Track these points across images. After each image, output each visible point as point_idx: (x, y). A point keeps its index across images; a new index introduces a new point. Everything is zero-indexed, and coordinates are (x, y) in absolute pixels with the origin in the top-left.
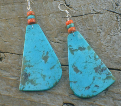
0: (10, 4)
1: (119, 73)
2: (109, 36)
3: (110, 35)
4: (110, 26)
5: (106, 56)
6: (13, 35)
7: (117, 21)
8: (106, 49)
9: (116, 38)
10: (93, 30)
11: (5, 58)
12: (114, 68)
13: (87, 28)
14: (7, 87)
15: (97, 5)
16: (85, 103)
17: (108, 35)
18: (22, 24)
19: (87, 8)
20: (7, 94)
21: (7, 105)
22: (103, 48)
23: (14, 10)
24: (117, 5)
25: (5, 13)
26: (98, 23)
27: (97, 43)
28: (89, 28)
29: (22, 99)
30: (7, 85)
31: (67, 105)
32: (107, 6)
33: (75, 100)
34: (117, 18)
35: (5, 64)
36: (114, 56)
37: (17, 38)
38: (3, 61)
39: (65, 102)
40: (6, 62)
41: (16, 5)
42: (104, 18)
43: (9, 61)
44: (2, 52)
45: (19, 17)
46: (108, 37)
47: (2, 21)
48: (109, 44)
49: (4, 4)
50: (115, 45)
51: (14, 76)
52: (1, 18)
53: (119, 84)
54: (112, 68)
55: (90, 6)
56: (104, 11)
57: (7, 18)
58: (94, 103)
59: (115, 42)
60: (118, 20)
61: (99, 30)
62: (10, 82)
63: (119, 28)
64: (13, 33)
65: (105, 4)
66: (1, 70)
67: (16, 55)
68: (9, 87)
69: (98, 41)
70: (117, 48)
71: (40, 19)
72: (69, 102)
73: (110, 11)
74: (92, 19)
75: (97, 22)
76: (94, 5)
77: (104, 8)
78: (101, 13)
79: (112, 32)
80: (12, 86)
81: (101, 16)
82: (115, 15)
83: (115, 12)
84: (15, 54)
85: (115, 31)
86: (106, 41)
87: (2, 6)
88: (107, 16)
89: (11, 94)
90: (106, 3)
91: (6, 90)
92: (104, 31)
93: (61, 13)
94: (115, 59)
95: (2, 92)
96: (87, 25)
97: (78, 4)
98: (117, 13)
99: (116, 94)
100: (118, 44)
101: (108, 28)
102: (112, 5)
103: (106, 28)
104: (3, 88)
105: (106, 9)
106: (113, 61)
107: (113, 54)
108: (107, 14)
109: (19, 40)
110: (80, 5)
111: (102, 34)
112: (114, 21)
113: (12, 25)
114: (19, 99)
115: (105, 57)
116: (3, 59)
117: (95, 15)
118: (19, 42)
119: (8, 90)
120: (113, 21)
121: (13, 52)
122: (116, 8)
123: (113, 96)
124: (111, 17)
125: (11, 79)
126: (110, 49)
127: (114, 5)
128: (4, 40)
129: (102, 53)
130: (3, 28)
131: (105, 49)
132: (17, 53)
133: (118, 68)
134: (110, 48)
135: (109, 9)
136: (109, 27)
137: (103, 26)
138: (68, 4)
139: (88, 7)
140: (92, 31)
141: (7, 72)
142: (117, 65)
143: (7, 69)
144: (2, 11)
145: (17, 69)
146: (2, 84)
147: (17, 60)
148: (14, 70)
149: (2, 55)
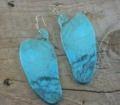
0: (16, 47)
1: (93, 94)
6: (18, 68)
11: (12, 84)
12: (89, 90)
14: (13, 104)
25: (13, 53)
30: (13, 102)
35: (12, 88)
38: (10, 85)
40: (13, 87)
43: (15, 86)
44: (10, 80)
47: (10, 59)
49: (12, 47)
51: (18, 96)
52: (10, 56)
57: (14, 57)
62: (15, 101)
64: (18, 67)
66: (9, 92)
80: (17, 103)
84: (19, 81)
87: (11, 49)
104: (10, 104)
113: (17, 61)
116: (11, 85)
118: (22, 73)
121: (17, 80)
125: (16, 99)
128: (12, 72)
130: (11, 63)
132: (20, 80)
133: (92, 90)
138: (57, 47)
141: (13, 93)
142: (91, 88)
143: (13, 91)
144: (10, 52)
145: (20, 92)
146: (9, 102)
147: (21, 85)
148: (18, 92)
149: (10, 82)
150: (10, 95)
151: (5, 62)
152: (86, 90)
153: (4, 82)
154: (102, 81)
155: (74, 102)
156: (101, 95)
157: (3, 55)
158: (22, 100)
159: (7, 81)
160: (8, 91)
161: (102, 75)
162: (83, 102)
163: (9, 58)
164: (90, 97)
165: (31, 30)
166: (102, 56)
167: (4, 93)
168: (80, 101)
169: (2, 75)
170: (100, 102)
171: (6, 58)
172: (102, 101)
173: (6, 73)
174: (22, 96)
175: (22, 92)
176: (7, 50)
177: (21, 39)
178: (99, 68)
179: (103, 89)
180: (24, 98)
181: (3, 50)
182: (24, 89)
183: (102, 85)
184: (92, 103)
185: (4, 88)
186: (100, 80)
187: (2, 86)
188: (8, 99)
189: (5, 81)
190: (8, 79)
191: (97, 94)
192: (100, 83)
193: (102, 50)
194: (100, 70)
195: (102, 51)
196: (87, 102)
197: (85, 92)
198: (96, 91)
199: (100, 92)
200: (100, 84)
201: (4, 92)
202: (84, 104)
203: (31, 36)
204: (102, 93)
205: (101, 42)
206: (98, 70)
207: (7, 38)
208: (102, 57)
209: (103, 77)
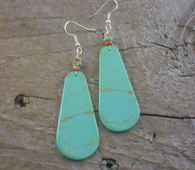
0: (34, 35)
1: (170, 120)
2: (156, 75)
3: (158, 74)
4: (158, 63)
5: (154, 100)
6: (39, 74)
7: (166, 57)
8: (154, 91)
9: (166, 78)
10: (137, 68)
11: (29, 103)
12: (164, 114)
13: (130, 65)
14: (33, 139)
15: (142, 37)
16: (129, 159)
17: (156, 73)
18: (49, 61)
19: (130, 41)
20: (33, 148)
21: (32, 162)
22: (149, 90)
23: (39, 44)
24: (166, 36)
25: (28, 46)
26: (143, 59)
27: (143, 83)
28: (133, 65)
29: (51, 154)
30: (33, 137)
31: (106, 161)
32: (154, 38)
33: (117, 155)
34: (167, 53)
35: (29, 111)
36: (164, 100)
37: (44, 79)
39: (104, 157)
40: (31, 108)
41: (42, 37)
42: (150, 54)
43: (34, 107)
44: (25, 96)
45: (46, 53)
46: (156, 77)
47: (24, 57)
48: (157, 85)
49: (27, 36)
50: (165, 87)
51: (41, 126)
52: (24, 53)
53: (170, 134)
54: (161, 114)
55: (133, 38)
56: (151, 44)
57: (30, 54)
58: (140, 158)
59: (164, 82)
60: (168, 56)
61: (145, 67)
62: (36, 134)
63: (169, 65)
64: (39, 72)
65: (151, 36)
66: (25, 118)
67: (43, 100)
68: (35, 139)
69: (143, 81)
70: (167, 90)
71: (72, 54)
72: (110, 157)
73: (158, 44)
74: (136, 55)
75: (141, 58)
76: (139, 37)
77: (150, 41)
78: (146, 47)
79: (161, 70)
80: (39, 139)
81: (146, 50)
82: (164, 49)
83: (164, 45)
84: (42, 98)
85: (164, 69)
86: (153, 82)
87: (24, 39)
88: (154, 51)
89: (38, 148)
90: (153, 35)
91: (32, 143)
92: (150, 68)
93: (98, 46)
94: (165, 104)
95: (27, 146)
96: (129, 61)
97: (119, 35)
98: (166, 47)
99: (166, 147)
100: (168, 85)
101: (156, 66)
102: (160, 37)
103: (153, 65)
104: (27, 140)
105: (153, 41)
106: (162, 106)
107: (162, 98)
108: (154, 48)
109: (46, 81)
110: (120, 37)
111: (149, 72)
112: (163, 56)
113: (37, 62)
114: (47, 154)
115: (152, 101)
116: (27, 105)
117: (140, 49)
118: (46, 83)
119: (34, 143)
120: (161, 57)
121: (39, 96)
122: (164, 41)
123: (162, 149)
124: (159, 52)
125: (37, 130)
126: (159, 92)
127: (163, 37)
128: (28, 81)
129: (149, 97)
130: (26, 66)
131: (152, 91)
132: (44, 97)
133: (169, 115)
134: (158, 90)
135: (156, 42)
136: (156, 64)
137: (150, 63)
139: (130, 39)
140: (136, 70)
141: (32, 121)
142: (166, 111)
143: (32, 116)
144: (24, 45)
145: (45, 117)
146: (26, 136)
147: (45, 106)
148: (41, 118)
149: (25, 99)
150: (27, 124)
151: (15, 64)
152: (158, 114)
153: (16, 100)
154: (186, 98)
155: (138, 136)
156: (185, 123)
157: (12, 51)
158: (48, 132)
159: (21, 98)
160: (24, 116)
161: (187, 87)
162: (154, 136)
163: (22, 57)
164: (165, 126)
165: (60, 3)
166: (186, 53)
167: (16, 121)
168: (149, 133)
169: (12, 87)
170: (183, 135)
171: (17, 56)
172: (187, 134)
173: (19, 84)
174: (47, 125)
175: (47, 119)
176: (17, 41)
177: (43, 20)
178: (181, 74)
179: (188, 113)
180: (51, 129)
181: (11, 42)
182: (51, 113)
183: (186, 105)
184: (170, 138)
185: (15, 112)
186: (182, 96)
187: (12, 107)
188: (23, 131)
189: (17, 98)
190: (22, 95)
191: (177, 121)
192: (182, 101)
193: (186, 41)
194: (182, 79)
195: (186, 44)
196: (161, 136)
197: (156, 117)
198: (176, 116)
199: (182, 118)
200: (182, 104)
201: (15, 119)
202: (155, 139)
203: (61, 16)
204: (185, 120)
205: (184, 26)
206: (179, 78)
207: (18, 19)
208: (186, 56)
209: (188, 91)
